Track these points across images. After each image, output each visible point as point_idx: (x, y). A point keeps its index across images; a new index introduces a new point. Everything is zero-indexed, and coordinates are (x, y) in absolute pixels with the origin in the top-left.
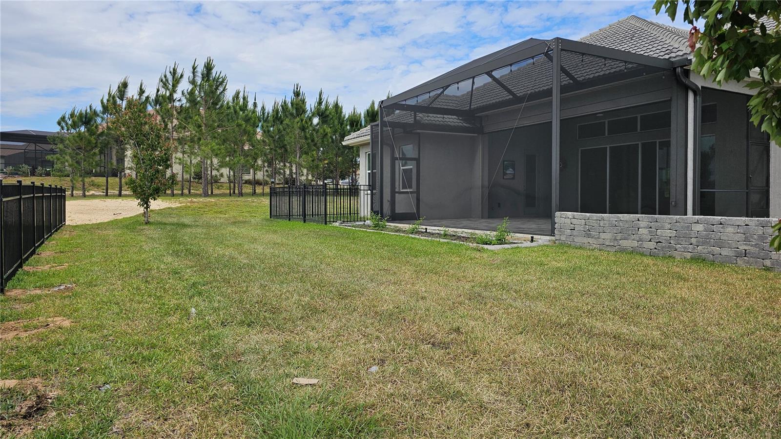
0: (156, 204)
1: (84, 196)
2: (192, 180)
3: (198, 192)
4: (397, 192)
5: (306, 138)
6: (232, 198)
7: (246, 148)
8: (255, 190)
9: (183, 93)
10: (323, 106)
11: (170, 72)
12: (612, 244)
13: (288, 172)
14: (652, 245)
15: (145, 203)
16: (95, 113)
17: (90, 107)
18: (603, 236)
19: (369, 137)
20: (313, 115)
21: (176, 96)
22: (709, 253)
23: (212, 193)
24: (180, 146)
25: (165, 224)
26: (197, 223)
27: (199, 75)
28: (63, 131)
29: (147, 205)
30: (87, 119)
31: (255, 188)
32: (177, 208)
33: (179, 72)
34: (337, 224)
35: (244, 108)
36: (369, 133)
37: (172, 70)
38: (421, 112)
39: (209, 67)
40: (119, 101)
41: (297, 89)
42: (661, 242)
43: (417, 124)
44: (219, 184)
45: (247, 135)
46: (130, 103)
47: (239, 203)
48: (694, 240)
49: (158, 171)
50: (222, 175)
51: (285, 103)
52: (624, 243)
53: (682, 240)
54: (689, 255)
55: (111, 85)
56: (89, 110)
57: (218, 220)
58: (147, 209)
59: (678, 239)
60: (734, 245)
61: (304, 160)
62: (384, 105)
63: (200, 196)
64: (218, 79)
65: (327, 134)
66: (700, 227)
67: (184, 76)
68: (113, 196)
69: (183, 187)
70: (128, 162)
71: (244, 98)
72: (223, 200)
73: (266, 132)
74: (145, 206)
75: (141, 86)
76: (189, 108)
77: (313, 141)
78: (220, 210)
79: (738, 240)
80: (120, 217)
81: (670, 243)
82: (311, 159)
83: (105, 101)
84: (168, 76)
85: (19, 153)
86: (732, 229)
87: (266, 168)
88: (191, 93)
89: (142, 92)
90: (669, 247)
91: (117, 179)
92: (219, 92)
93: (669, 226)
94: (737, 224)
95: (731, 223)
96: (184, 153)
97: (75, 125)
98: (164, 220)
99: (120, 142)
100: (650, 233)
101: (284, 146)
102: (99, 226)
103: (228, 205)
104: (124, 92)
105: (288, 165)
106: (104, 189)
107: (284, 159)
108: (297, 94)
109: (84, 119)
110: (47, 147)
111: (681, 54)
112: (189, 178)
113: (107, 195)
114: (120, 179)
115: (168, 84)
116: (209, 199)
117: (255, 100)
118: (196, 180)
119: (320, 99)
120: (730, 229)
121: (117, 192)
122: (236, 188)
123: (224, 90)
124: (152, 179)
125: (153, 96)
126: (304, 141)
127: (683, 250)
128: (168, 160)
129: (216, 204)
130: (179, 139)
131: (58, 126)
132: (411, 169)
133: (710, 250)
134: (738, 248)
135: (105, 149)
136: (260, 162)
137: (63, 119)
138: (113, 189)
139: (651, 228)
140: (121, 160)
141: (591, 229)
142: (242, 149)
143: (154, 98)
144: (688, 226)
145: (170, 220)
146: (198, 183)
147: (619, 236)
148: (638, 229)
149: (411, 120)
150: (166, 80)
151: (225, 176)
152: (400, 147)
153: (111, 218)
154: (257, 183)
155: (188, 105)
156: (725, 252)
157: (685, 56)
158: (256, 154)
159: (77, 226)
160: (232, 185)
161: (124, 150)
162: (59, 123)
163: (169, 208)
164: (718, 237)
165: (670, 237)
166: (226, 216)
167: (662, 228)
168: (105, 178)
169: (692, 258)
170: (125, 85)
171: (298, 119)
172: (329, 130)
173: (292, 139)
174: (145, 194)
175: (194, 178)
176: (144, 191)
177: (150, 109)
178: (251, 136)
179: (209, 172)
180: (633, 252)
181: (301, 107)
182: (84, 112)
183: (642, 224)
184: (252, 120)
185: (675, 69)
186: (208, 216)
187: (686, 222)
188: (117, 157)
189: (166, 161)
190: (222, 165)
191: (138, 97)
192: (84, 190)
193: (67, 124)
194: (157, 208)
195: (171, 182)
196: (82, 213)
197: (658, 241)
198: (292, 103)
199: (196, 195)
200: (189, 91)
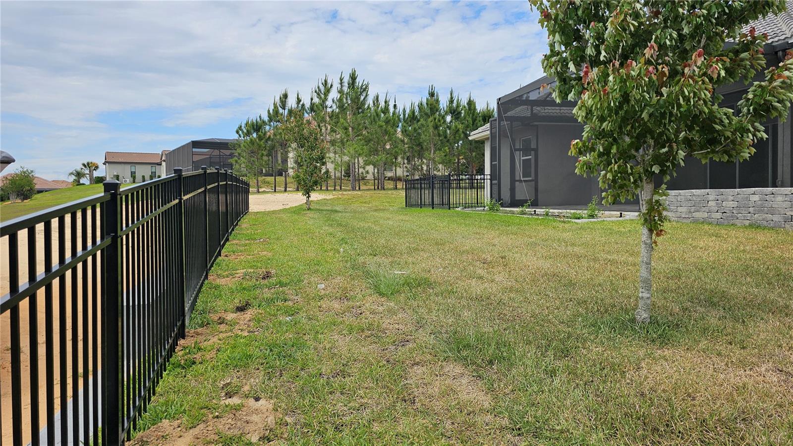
0: (315, 196)
1: (258, 192)
2: (343, 178)
3: (348, 188)
4: (517, 181)
5: (439, 135)
6: (376, 192)
7: (388, 147)
8: (396, 186)
9: (333, 101)
10: (455, 105)
11: (322, 84)
12: (687, 216)
13: (425, 168)
14: (719, 215)
15: (307, 193)
16: (264, 122)
17: (260, 117)
18: (680, 209)
19: (488, 132)
20: (446, 113)
21: (329, 103)
22: (763, 220)
23: (359, 189)
24: (332, 148)
25: (322, 210)
26: (347, 211)
27: (346, 84)
28: (240, 138)
29: (309, 195)
30: (257, 127)
31: (396, 184)
32: (330, 200)
33: (329, 82)
34: (459, 209)
35: (386, 110)
36: (489, 128)
37: (323, 82)
38: (538, 106)
39: (353, 78)
40: (281, 110)
41: (432, 89)
42: (725, 213)
43: (535, 117)
44: (365, 181)
45: (388, 135)
46: (291, 112)
47: (380, 195)
48: (751, 210)
49: (316, 167)
50: (367, 172)
51: (421, 104)
52: (697, 215)
53: (742, 210)
54: (747, 223)
55: (275, 97)
56: (258, 119)
57: (363, 208)
58: (308, 198)
59: (739, 209)
60: (783, 212)
61: (438, 156)
62: (502, 101)
63: (349, 190)
64: (362, 86)
65: (458, 130)
66: (756, 198)
67: (334, 86)
68: (280, 192)
69: (335, 183)
70: (291, 163)
71: (386, 102)
72: (368, 193)
73: (404, 131)
74: (307, 195)
75: (298, 96)
76: (338, 113)
77: (446, 137)
78: (364, 201)
79: (785, 207)
80: (287, 207)
81: (733, 213)
82: (443, 154)
83: (271, 112)
84: (320, 87)
85: (205, 158)
86: (781, 198)
87: (406, 165)
88: (340, 100)
89: (299, 100)
90: (732, 217)
91: (283, 178)
92: (362, 98)
93: (732, 198)
94: (785, 194)
95: (781, 193)
96: (335, 153)
97: (248, 133)
98: (321, 208)
99: (284, 145)
100: (717, 205)
101: (420, 145)
102: (274, 212)
103: (371, 197)
104: (285, 102)
105: (425, 161)
106: (272, 187)
107: (421, 157)
108: (432, 95)
109: (255, 127)
110: (228, 152)
111: (783, 38)
112: (340, 176)
113: (275, 191)
114: (286, 177)
115: (321, 94)
116: (356, 192)
117: (395, 102)
118: (347, 178)
119: (452, 98)
120: (780, 198)
121: (283, 189)
122: (380, 184)
123: (366, 96)
124: (312, 174)
125: (308, 105)
126: (437, 138)
127: (743, 218)
128: (323, 158)
129: (362, 196)
130: (330, 141)
131: (236, 134)
132: (530, 159)
133: (764, 217)
134: (786, 214)
135: (271, 152)
136: (399, 159)
137: (240, 128)
138: (280, 187)
139: (718, 200)
140: (285, 160)
141: (671, 204)
142: (384, 149)
143: (309, 107)
144: (747, 197)
145: (325, 208)
146: (347, 180)
147: (693, 209)
148: (708, 201)
149: (529, 114)
150: (319, 90)
151: (371, 173)
152: (520, 139)
153: (281, 207)
154: (398, 180)
155: (337, 110)
156: (776, 218)
157: (786, 40)
158: (396, 152)
159: (258, 212)
160: (376, 181)
161: (287, 152)
162: (237, 132)
163: (325, 199)
164: (770, 205)
165: (733, 208)
166: (370, 205)
167: (727, 200)
168: (273, 177)
169: (750, 225)
170: (286, 96)
171: (431, 118)
172: (460, 126)
173: (427, 137)
174: (307, 186)
175: (345, 176)
176: (306, 183)
177: (307, 116)
178: (391, 136)
179: (357, 170)
180: (704, 221)
181: (435, 107)
182: (255, 121)
183: (711, 197)
184: (392, 122)
185: (776, 53)
186: (355, 205)
187: (745, 193)
188: (281, 158)
189: (322, 159)
190: (367, 163)
191: (296, 106)
192: (258, 187)
193: (243, 132)
194: (316, 199)
195: (325, 176)
196: (258, 204)
197: (723, 211)
198: (427, 104)
199: (346, 190)
200: (338, 98)
